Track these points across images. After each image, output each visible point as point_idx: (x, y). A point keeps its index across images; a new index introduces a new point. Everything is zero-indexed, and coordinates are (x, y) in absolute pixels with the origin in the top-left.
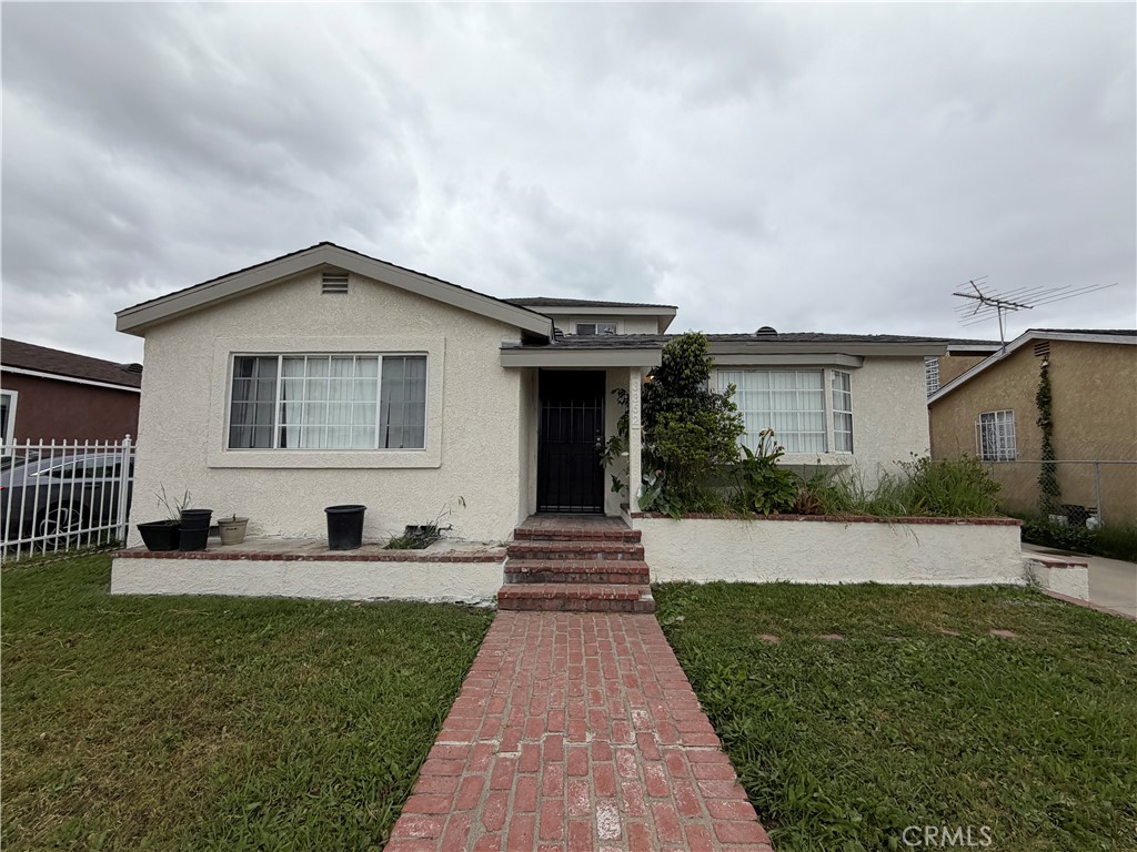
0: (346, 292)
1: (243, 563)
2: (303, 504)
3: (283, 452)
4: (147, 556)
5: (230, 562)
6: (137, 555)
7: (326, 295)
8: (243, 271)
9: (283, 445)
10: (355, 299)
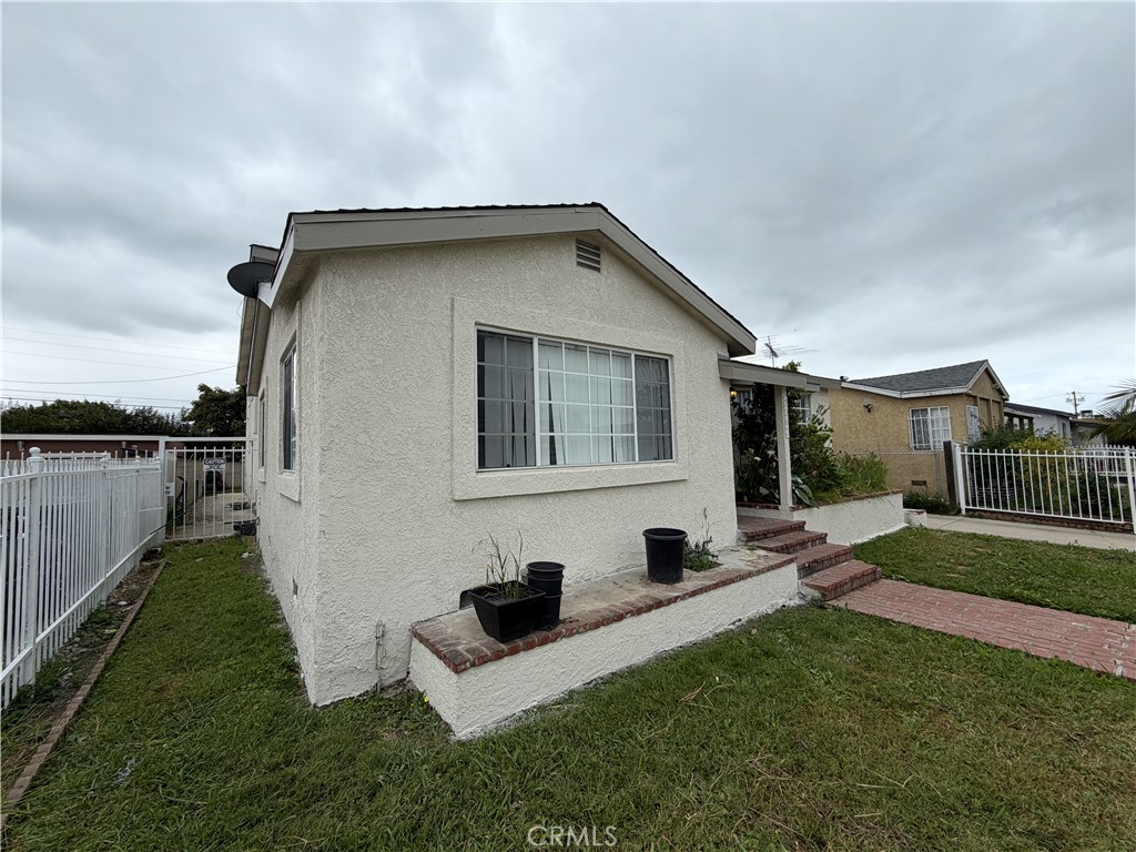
0: (598, 270)
1: (628, 621)
2: (574, 538)
3: (553, 471)
4: (498, 656)
5: (614, 625)
6: (481, 660)
7: (581, 269)
8: (509, 207)
9: (553, 461)
10: (609, 281)
